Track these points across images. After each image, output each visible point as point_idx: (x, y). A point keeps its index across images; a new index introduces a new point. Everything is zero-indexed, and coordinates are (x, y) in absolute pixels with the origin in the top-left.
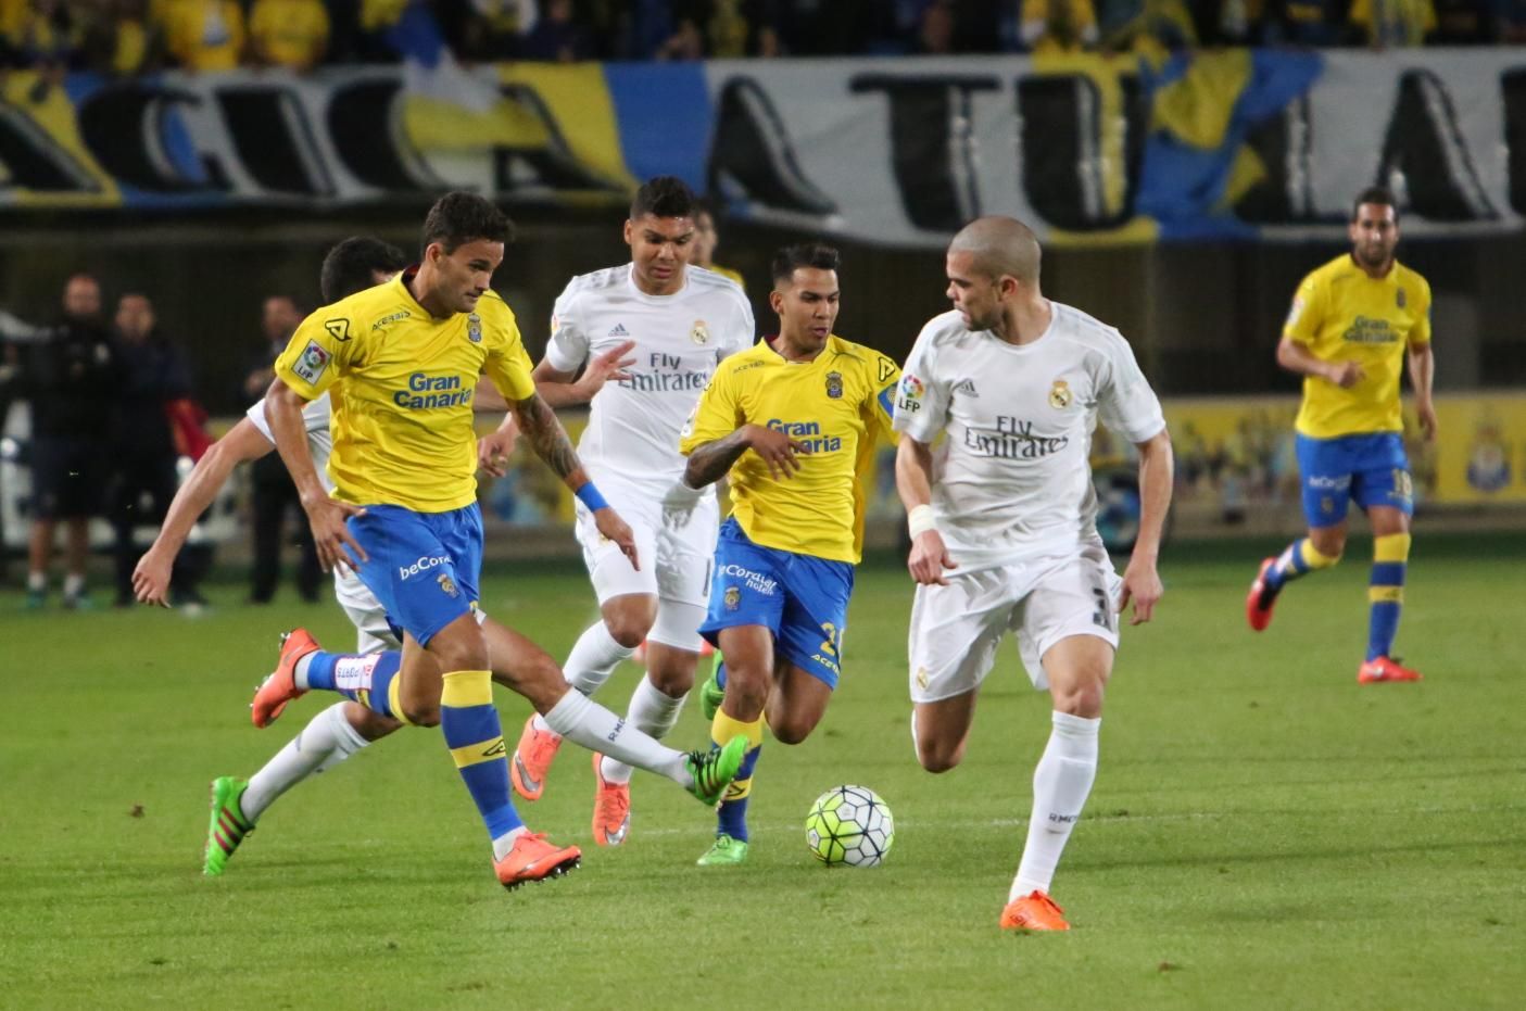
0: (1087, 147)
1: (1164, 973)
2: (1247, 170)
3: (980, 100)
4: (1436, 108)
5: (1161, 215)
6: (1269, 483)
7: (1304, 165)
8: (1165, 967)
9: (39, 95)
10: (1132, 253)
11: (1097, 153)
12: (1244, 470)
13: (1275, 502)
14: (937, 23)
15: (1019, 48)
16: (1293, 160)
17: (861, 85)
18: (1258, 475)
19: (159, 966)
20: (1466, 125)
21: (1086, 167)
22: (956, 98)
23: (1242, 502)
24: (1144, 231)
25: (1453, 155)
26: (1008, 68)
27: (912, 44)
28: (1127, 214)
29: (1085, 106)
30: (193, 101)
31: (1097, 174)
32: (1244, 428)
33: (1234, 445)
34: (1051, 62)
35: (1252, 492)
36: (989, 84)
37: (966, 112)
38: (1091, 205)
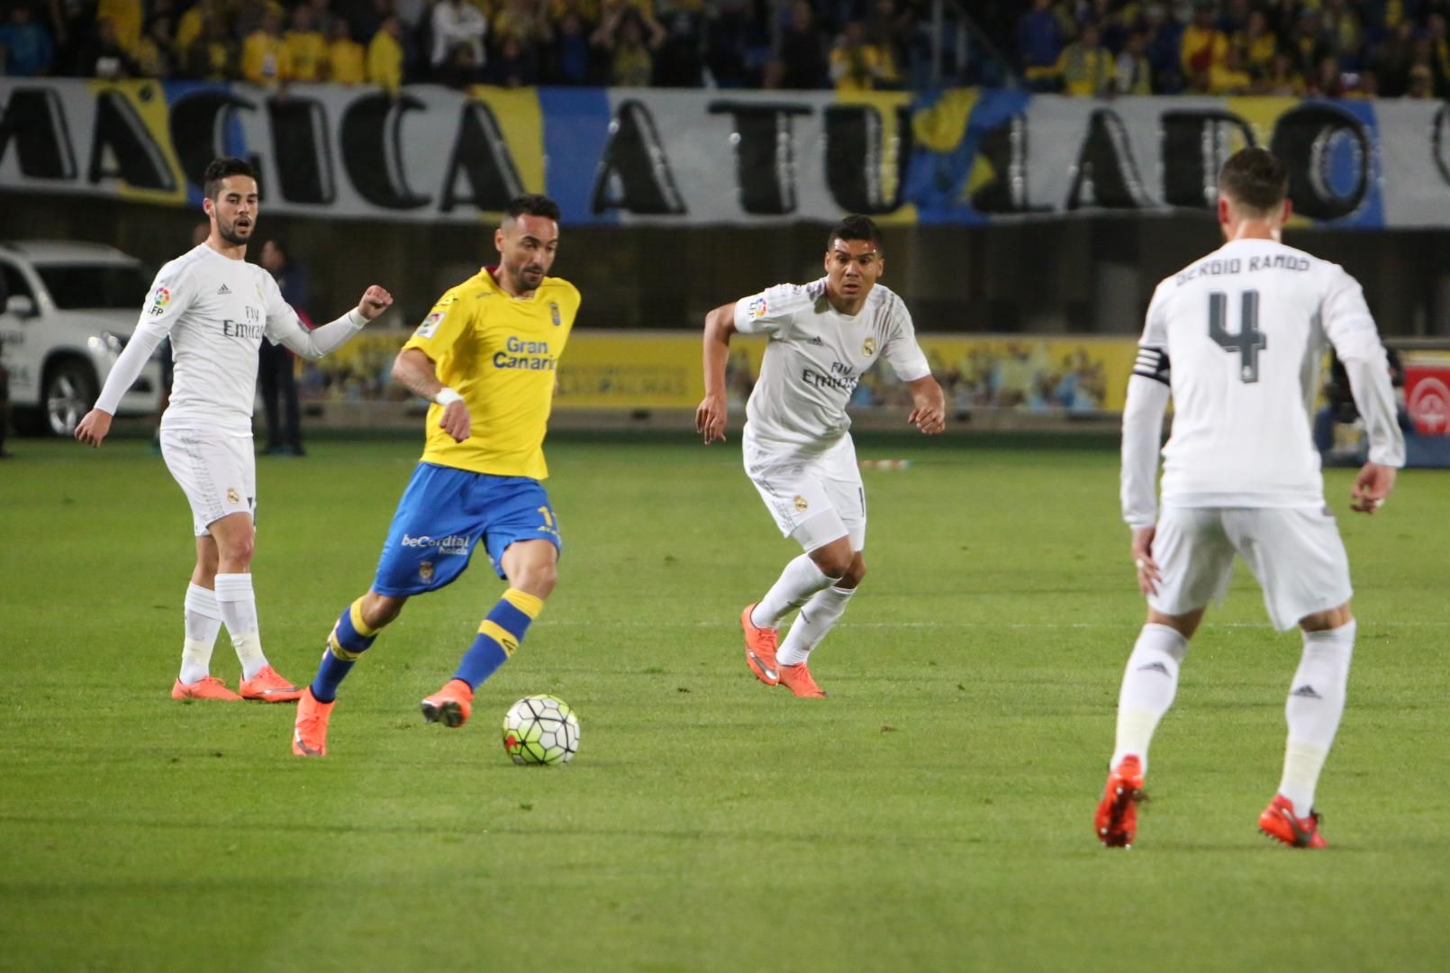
0: (870, 156)
1: (885, 733)
2: (981, 172)
3: (800, 123)
4: (1116, 136)
5: (921, 204)
6: (989, 396)
7: (1023, 174)
8: (886, 729)
9: (146, 95)
10: (901, 231)
11: (878, 161)
12: (972, 385)
13: (992, 407)
14: (775, 67)
15: (828, 85)
16: (1015, 168)
17: (717, 109)
18: (981, 389)
19: (188, 706)
20: (1136, 150)
21: (870, 170)
22: (782, 121)
23: (967, 406)
24: (908, 215)
25: (1125, 167)
26: (819, 100)
27: (754, 80)
28: (898, 204)
29: (871, 126)
30: (251, 107)
31: (877, 175)
32: (973, 355)
33: (966, 367)
34: (847, 96)
35: (977, 400)
36: (805, 111)
37: (789, 130)
38: (872, 195)
